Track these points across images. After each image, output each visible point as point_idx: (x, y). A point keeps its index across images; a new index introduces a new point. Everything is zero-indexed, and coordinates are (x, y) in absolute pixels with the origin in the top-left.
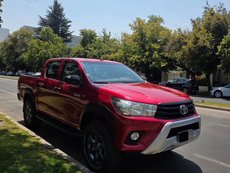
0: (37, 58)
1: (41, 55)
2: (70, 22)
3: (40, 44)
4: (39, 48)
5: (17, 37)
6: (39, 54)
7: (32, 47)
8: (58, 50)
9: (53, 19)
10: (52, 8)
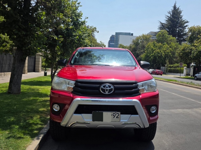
0: (152, 57)
1: (155, 54)
2: (187, 22)
3: (155, 45)
4: (154, 48)
5: (138, 41)
6: (153, 54)
7: (148, 48)
8: (170, 49)
9: (171, 22)
10: (170, 13)
